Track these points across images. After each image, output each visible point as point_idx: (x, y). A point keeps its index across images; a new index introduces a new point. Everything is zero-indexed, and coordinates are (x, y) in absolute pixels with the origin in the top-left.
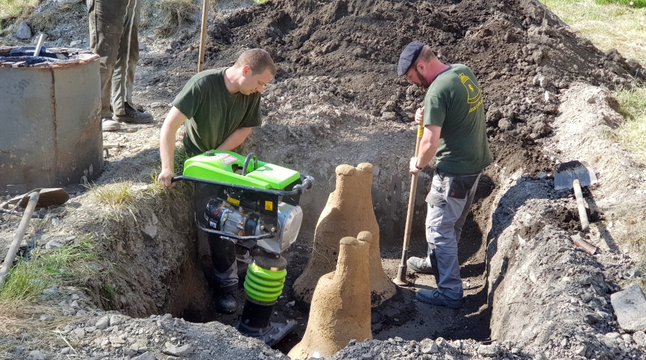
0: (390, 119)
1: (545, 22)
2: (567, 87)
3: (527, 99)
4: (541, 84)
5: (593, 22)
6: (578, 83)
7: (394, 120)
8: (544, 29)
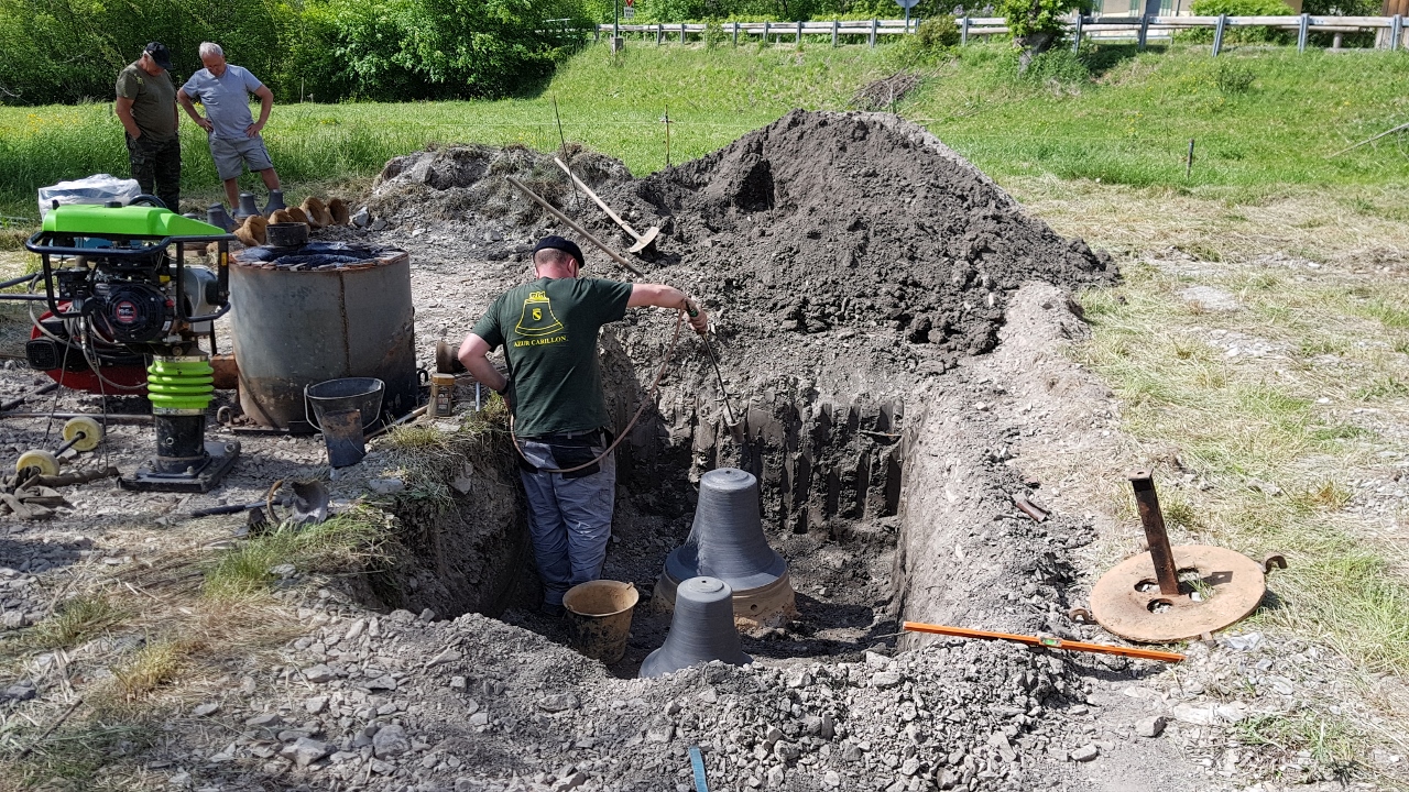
0: (791, 330)
1: (993, 204)
2: (1017, 287)
3: (966, 303)
4: (984, 284)
5: (1055, 202)
6: (1032, 282)
7: (795, 330)
8: (991, 213)
